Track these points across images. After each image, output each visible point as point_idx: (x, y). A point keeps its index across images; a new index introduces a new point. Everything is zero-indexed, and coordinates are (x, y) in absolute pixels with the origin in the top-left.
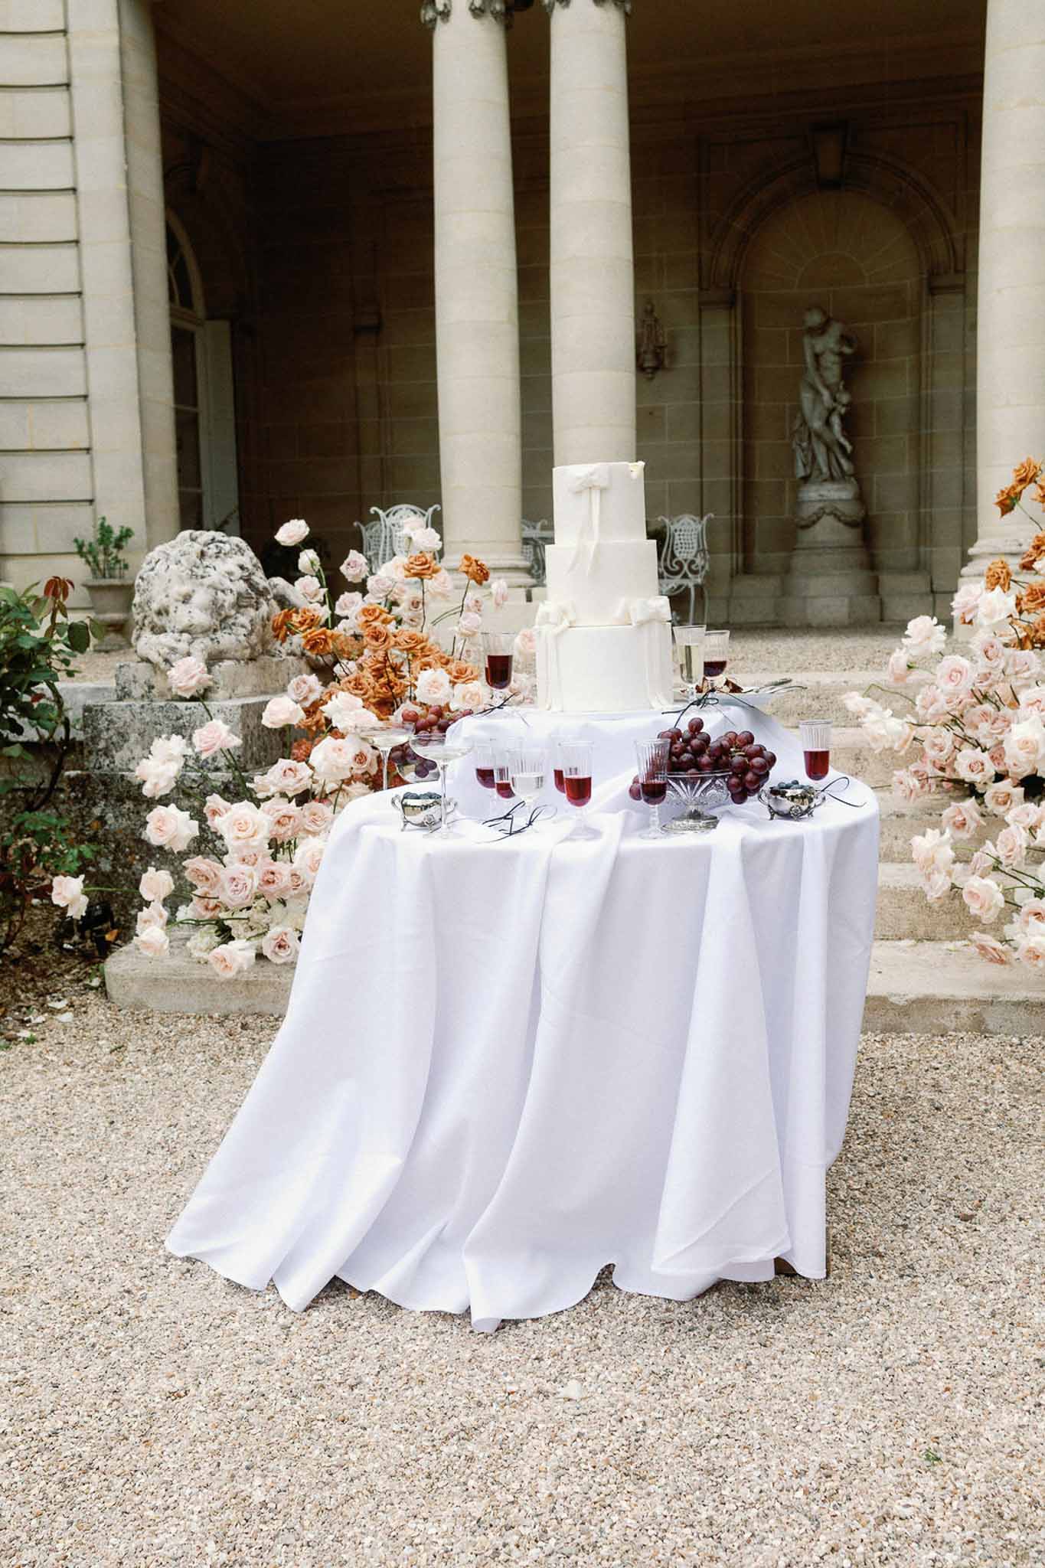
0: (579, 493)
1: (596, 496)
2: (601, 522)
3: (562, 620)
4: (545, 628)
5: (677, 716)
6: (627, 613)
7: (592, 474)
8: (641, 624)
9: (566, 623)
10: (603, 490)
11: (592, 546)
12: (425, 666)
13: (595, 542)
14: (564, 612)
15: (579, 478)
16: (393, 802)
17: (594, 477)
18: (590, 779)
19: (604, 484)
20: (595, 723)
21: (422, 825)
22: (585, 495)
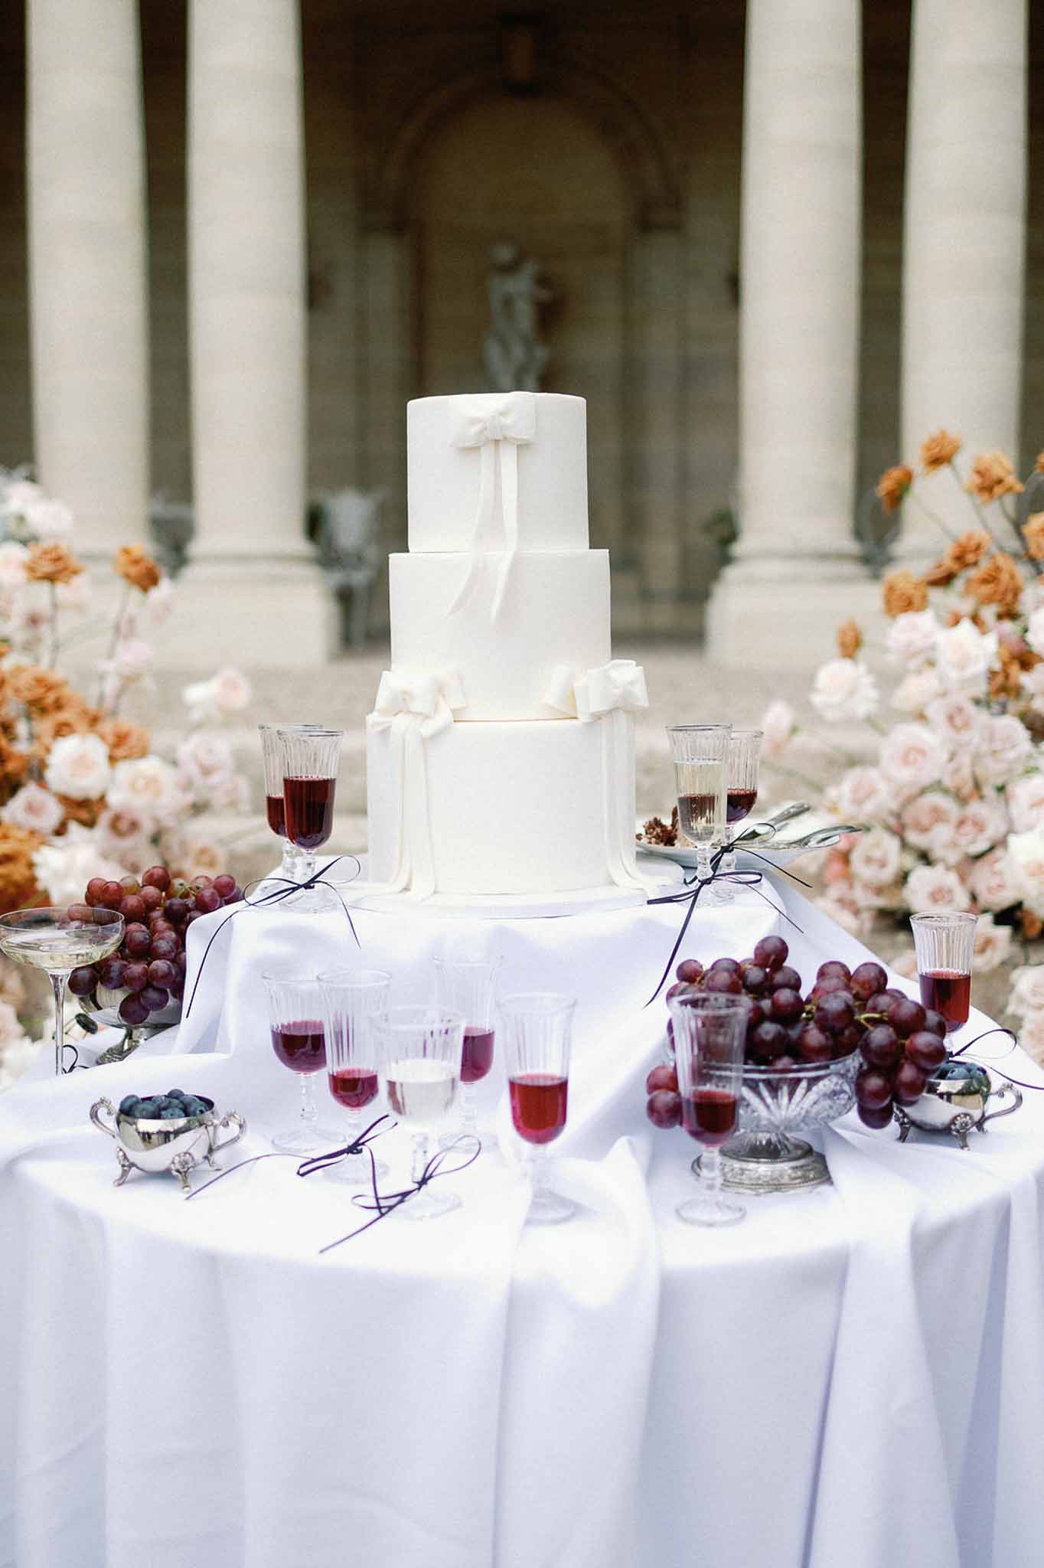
0: (471, 450)
1: (509, 459)
2: (521, 508)
3: (436, 709)
4: (400, 724)
5: (679, 910)
6: (570, 697)
7: (503, 414)
8: (597, 717)
9: (444, 717)
10: (523, 447)
11: (502, 557)
12: (62, 730)
13: (509, 556)
14: (440, 689)
15: (473, 421)
16: (94, 1115)
17: (508, 420)
18: (562, 1087)
19: (525, 436)
20: (514, 925)
21: (165, 1175)
22: (486, 455)
